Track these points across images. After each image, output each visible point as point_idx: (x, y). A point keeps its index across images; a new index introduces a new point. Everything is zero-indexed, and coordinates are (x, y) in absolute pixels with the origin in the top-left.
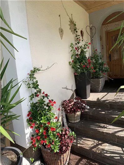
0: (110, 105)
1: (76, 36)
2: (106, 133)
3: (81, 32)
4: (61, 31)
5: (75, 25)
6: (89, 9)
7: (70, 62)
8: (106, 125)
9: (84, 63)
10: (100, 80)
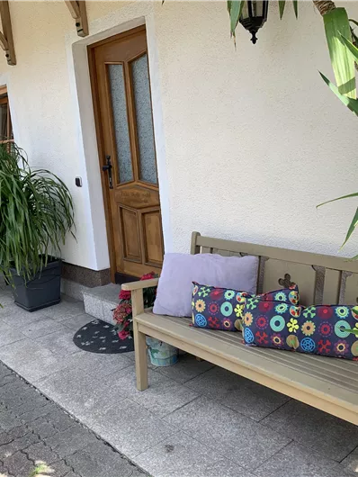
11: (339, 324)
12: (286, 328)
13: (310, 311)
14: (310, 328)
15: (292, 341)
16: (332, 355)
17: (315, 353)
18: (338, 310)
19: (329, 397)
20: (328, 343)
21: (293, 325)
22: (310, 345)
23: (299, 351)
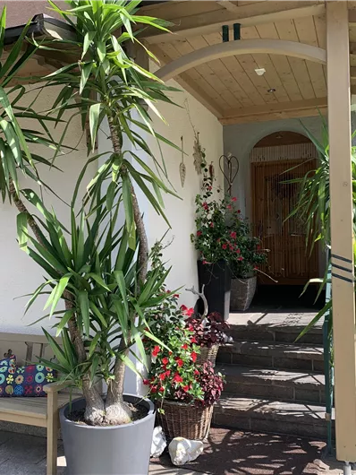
0: (276, 332)
1: (205, 180)
2: (276, 381)
3: (211, 167)
4: (183, 170)
5: (204, 155)
6: (227, 119)
7: (192, 235)
8: (272, 372)
9: (224, 240)
10: (249, 280)
11: (37, 375)
12: (6, 381)
13: (22, 370)
14: (20, 380)
15: (9, 390)
16: (34, 395)
17: (23, 396)
18: (38, 367)
19: (26, 413)
20: (31, 387)
21: (10, 379)
22: (20, 390)
23: (14, 396)
